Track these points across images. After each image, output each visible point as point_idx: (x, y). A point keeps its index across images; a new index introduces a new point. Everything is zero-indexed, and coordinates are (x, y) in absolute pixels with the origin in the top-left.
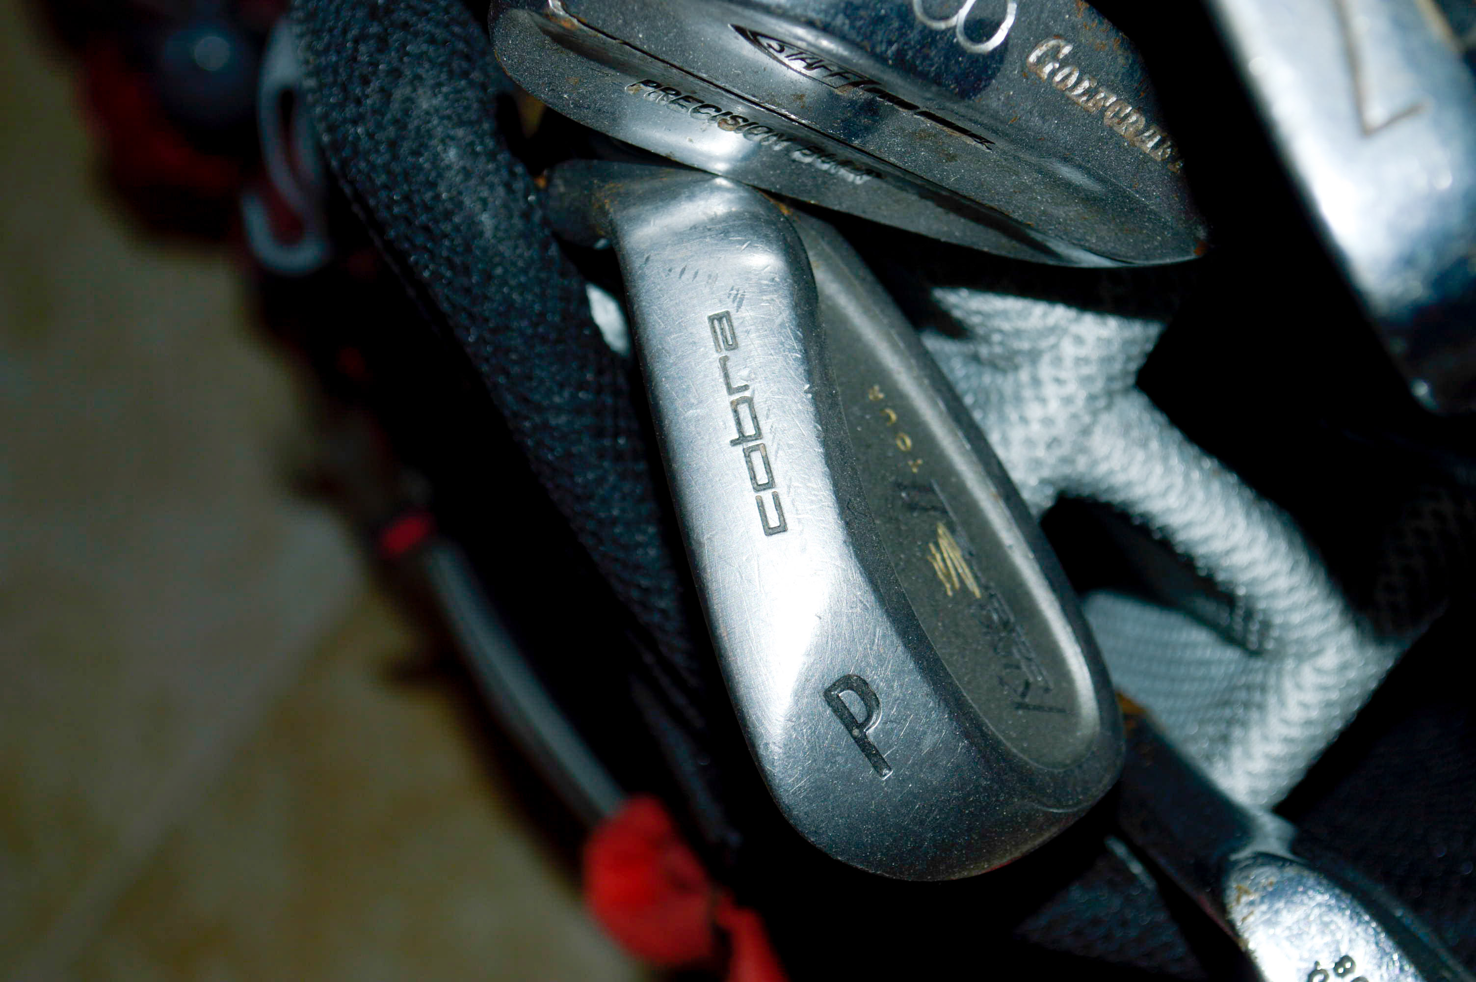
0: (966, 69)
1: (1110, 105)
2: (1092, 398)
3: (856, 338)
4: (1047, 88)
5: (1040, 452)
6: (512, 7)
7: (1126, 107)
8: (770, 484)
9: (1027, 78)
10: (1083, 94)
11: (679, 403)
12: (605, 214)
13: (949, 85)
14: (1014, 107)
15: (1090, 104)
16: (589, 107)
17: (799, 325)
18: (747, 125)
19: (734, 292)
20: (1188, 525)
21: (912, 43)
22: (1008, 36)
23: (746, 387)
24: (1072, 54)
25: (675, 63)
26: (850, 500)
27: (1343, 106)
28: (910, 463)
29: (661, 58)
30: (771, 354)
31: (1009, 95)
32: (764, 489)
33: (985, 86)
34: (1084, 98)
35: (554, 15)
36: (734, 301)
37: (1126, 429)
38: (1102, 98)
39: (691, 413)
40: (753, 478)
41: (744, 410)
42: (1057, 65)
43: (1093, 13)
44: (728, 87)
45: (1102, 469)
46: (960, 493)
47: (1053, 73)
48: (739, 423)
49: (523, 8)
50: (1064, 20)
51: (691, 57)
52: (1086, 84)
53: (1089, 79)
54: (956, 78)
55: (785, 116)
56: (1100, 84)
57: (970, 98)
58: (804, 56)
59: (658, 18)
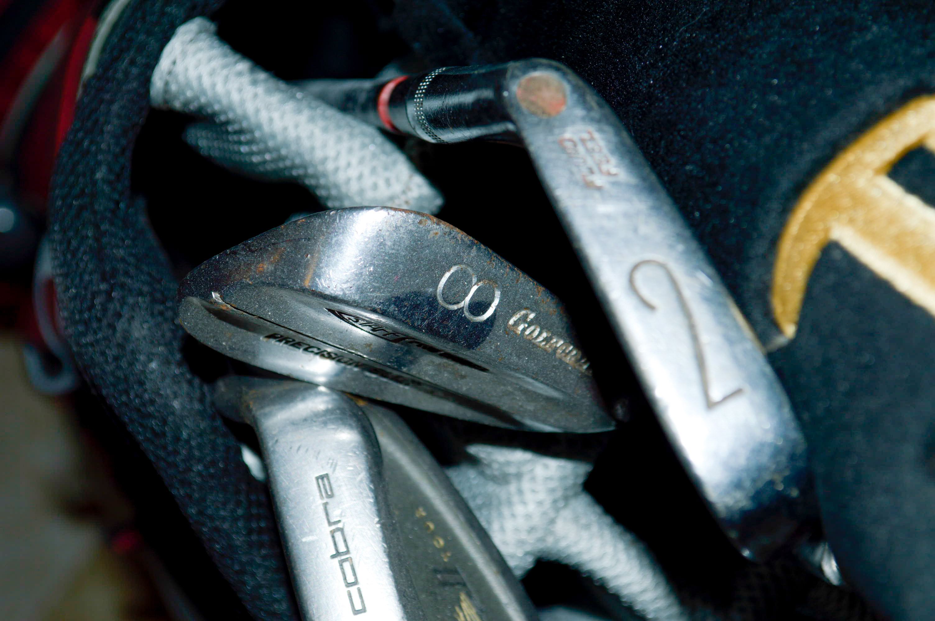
0: (470, 332)
1: (559, 347)
2: (555, 502)
3: (407, 478)
4: (520, 340)
5: (524, 536)
6: (189, 295)
7: (569, 346)
8: (355, 583)
9: (508, 335)
10: (543, 341)
11: (297, 532)
12: (250, 411)
13: (460, 342)
14: (501, 352)
15: (547, 346)
16: (238, 349)
17: (372, 481)
18: (337, 358)
19: (331, 461)
20: (617, 577)
21: (437, 319)
22: (495, 310)
23: (339, 521)
24: (536, 318)
25: (291, 328)
26: (405, 590)
27: (696, 391)
28: (443, 556)
29: (282, 325)
30: (355, 500)
31: (497, 345)
32: (352, 586)
33: (483, 341)
34: (544, 343)
35: (216, 302)
36: (331, 467)
37: (576, 519)
38: (554, 343)
39: (304, 540)
40: (345, 579)
41: (338, 535)
42: (526, 325)
43: (547, 293)
44: (324, 340)
45: (563, 544)
46: (474, 571)
47: (524, 330)
48: (335, 544)
49: (197, 296)
50: (530, 298)
51: (301, 324)
52: (544, 335)
53: (546, 332)
54: (465, 337)
55: (360, 356)
56: (553, 334)
57: (473, 349)
58: (370, 324)
59: (280, 304)
